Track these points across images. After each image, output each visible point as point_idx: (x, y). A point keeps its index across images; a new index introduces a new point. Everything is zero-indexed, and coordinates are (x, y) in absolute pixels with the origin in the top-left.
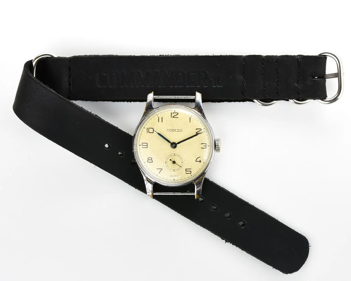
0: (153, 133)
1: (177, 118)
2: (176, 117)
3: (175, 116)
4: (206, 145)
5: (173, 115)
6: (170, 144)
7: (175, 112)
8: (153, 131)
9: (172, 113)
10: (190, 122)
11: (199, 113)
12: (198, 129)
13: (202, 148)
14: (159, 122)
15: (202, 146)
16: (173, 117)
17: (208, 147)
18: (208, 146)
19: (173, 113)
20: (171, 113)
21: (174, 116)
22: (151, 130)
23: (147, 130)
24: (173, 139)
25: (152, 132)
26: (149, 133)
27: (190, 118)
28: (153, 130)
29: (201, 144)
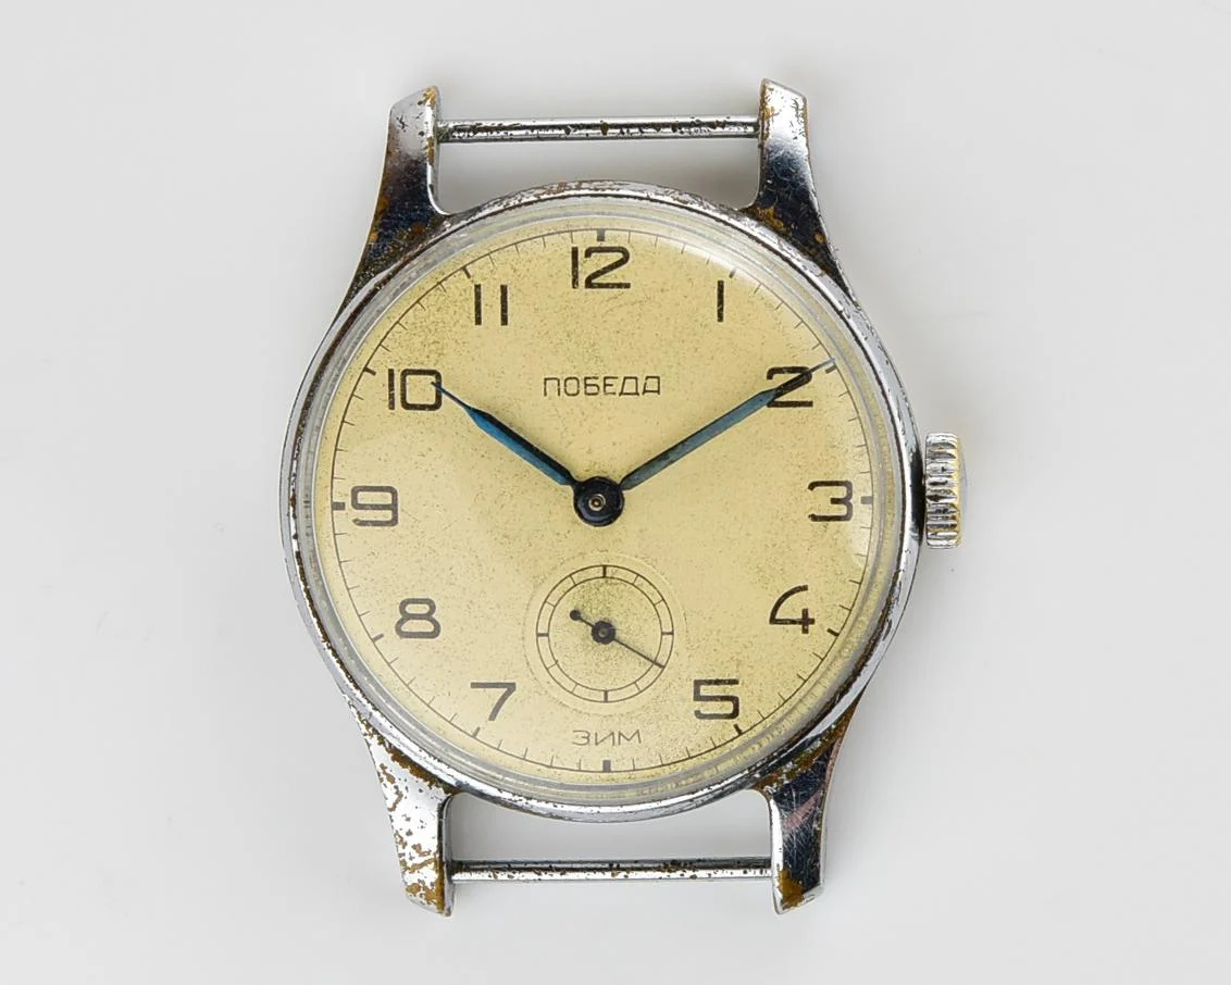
0: (435, 407)
1: (619, 286)
2: (607, 286)
3: (599, 268)
4: (850, 495)
5: (588, 267)
6: (569, 490)
7: (605, 244)
8: (439, 398)
9: (581, 255)
10: (720, 318)
11: (786, 246)
12: (779, 370)
13: (814, 518)
14: (478, 321)
15: (821, 501)
16: (589, 284)
17: (863, 514)
18: (865, 500)
19: (588, 253)
20: (575, 252)
21: (596, 275)
22: (421, 390)
23: (391, 386)
24: (589, 452)
25: (433, 402)
26: (407, 406)
27: (721, 285)
28: (440, 391)
29: (812, 486)
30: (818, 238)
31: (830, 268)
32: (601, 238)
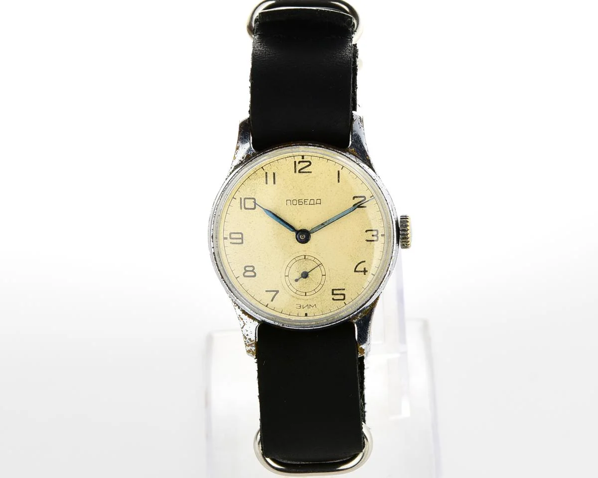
0: (254, 209)
1: (309, 172)
2: (305, 172)
3: (302, 167)
4: (378, 234)
5: (299, 167)
6: (294, 233)
7: (304, 160)
8: (255, 206)
9: (297, 163)
10: (339, 181)
11: (358, 160)
12: (357, 197)
13: (367, 241)
14: (267, 183)
15: (369, 236)
16: (300, 172)
17: (381, 239)
18: (382, 235)
19: (299, 162)
20: (295, 162)
21: (302, 169)
22: (250, 203)
23: (241, 204)
24: (300, 222)
25: (253, 207)
26: (246, 209)
27: (339, 172)
28: (255, 204)
29: (366, 231)
30: (367, 157)
31: (370, 166)
32: (303, 158)
